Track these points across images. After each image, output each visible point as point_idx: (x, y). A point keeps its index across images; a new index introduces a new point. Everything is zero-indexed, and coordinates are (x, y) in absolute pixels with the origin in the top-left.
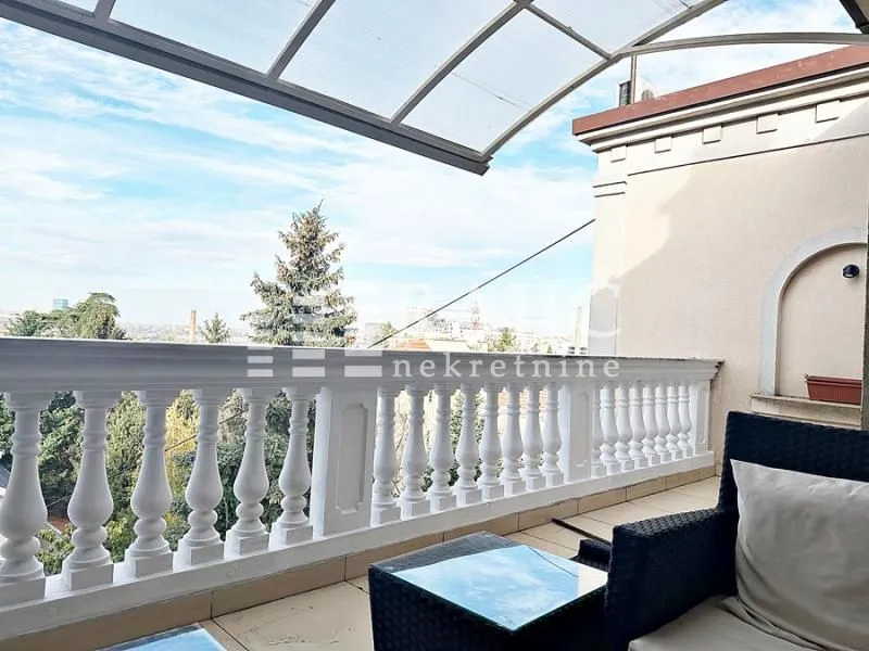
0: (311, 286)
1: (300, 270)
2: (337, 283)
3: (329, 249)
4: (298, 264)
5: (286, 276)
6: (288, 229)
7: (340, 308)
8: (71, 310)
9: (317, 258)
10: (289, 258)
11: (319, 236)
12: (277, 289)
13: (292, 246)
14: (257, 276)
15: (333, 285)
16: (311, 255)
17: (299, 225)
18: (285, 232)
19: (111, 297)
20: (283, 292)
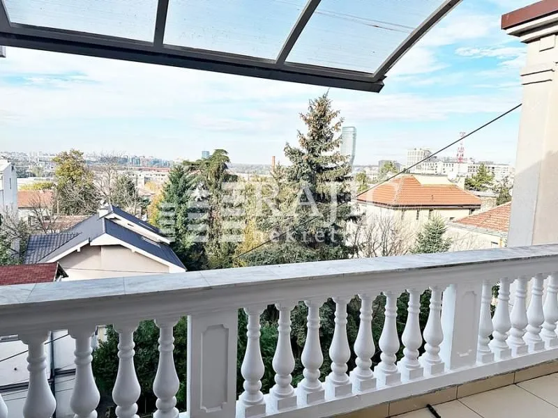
0: (320, 149)
1: (314, 139)
2: (338, 146)
3: (333, 122)
4: (312, 135)
5: (305, 143)
6: (306, 112)
7: (341, 163)
8: (206, 160)
9: (325, 130)
10: (306, 130)
11: (327, 115)
12: (300, 153)
13: (309, 122)
14: (287, 144)
15: (335, 148)
16: (321, 127)
17: (314, 107)
18: (305, 114)
19: (226, 152)
20: (303, 154)
